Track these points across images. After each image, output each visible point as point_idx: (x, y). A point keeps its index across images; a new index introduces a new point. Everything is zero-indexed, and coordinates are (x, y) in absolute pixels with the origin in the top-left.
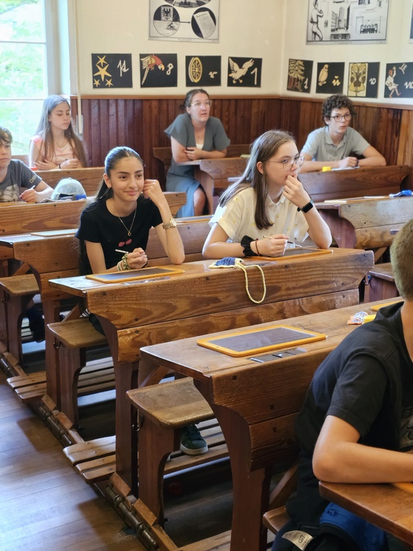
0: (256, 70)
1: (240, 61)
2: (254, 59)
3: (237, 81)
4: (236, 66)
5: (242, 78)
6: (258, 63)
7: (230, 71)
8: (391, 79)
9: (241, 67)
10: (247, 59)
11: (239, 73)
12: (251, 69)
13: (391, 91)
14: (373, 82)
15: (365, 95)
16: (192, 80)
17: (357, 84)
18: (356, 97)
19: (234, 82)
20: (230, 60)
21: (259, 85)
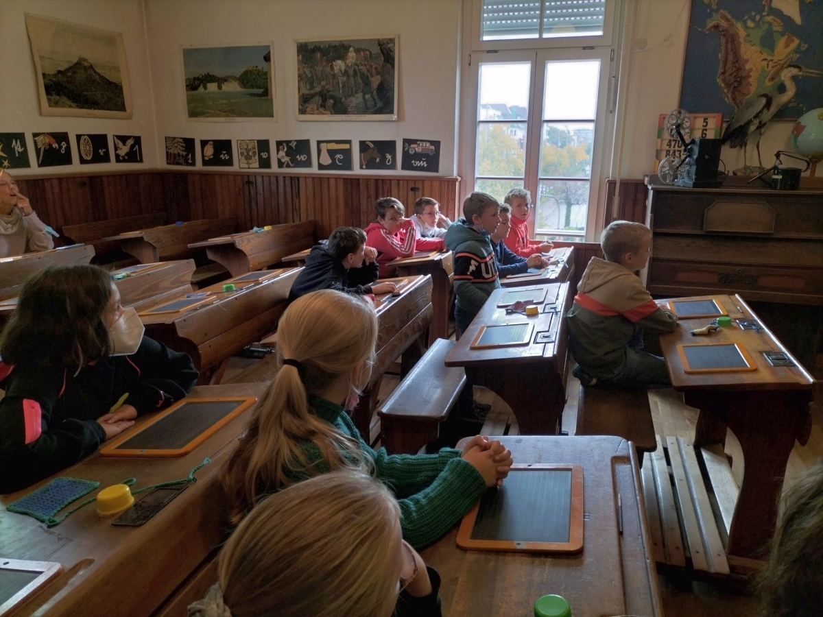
0: (137, 146)
1: (123, 139)
2: (134, 137)
3: (123, 157)
4: (120, 144)
5: (127, 154)
6: (138, 140)
7: (116, 148)
8: (282, 153)
9: (124, 144)
10: (129, 137)
11: (124, 150)
12: (132, 146)
13: (284, 163)
14: (264, 155)
15: (258, 167)
16: (85, 157)
17: (248, 158)
18: (249, 168)
19: (121, 158)
20: (115, 138)
21: (141, 161)
